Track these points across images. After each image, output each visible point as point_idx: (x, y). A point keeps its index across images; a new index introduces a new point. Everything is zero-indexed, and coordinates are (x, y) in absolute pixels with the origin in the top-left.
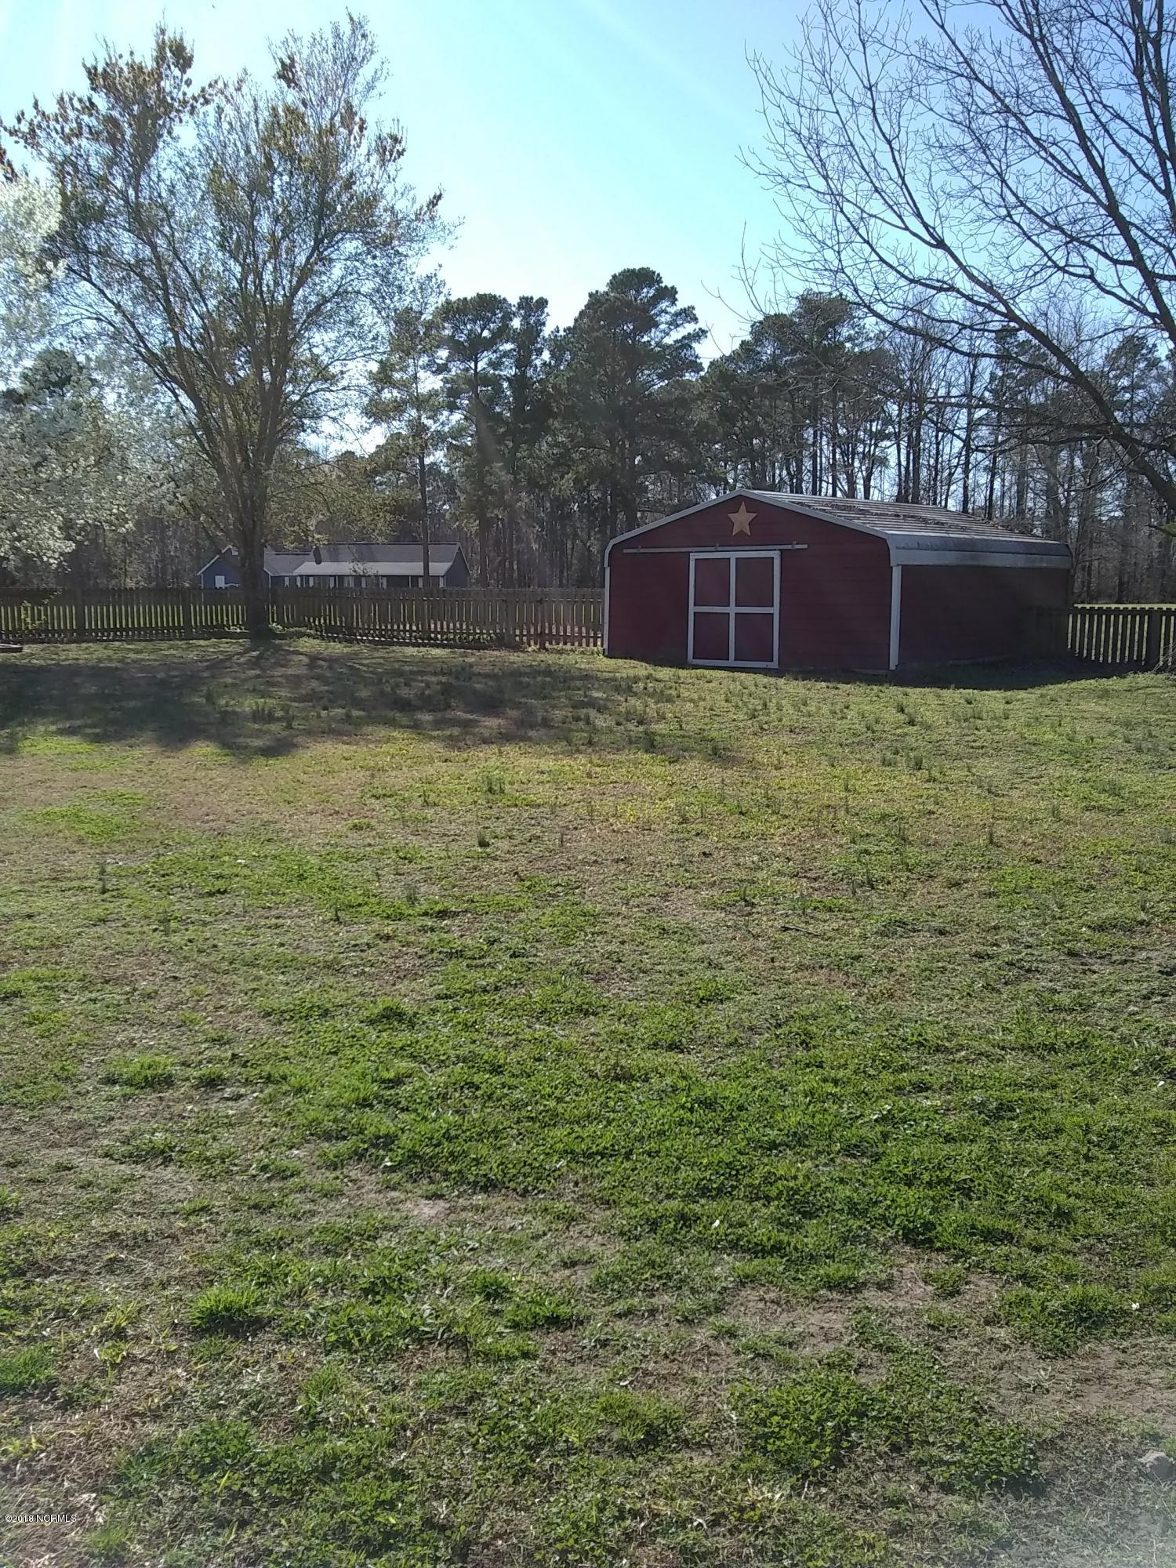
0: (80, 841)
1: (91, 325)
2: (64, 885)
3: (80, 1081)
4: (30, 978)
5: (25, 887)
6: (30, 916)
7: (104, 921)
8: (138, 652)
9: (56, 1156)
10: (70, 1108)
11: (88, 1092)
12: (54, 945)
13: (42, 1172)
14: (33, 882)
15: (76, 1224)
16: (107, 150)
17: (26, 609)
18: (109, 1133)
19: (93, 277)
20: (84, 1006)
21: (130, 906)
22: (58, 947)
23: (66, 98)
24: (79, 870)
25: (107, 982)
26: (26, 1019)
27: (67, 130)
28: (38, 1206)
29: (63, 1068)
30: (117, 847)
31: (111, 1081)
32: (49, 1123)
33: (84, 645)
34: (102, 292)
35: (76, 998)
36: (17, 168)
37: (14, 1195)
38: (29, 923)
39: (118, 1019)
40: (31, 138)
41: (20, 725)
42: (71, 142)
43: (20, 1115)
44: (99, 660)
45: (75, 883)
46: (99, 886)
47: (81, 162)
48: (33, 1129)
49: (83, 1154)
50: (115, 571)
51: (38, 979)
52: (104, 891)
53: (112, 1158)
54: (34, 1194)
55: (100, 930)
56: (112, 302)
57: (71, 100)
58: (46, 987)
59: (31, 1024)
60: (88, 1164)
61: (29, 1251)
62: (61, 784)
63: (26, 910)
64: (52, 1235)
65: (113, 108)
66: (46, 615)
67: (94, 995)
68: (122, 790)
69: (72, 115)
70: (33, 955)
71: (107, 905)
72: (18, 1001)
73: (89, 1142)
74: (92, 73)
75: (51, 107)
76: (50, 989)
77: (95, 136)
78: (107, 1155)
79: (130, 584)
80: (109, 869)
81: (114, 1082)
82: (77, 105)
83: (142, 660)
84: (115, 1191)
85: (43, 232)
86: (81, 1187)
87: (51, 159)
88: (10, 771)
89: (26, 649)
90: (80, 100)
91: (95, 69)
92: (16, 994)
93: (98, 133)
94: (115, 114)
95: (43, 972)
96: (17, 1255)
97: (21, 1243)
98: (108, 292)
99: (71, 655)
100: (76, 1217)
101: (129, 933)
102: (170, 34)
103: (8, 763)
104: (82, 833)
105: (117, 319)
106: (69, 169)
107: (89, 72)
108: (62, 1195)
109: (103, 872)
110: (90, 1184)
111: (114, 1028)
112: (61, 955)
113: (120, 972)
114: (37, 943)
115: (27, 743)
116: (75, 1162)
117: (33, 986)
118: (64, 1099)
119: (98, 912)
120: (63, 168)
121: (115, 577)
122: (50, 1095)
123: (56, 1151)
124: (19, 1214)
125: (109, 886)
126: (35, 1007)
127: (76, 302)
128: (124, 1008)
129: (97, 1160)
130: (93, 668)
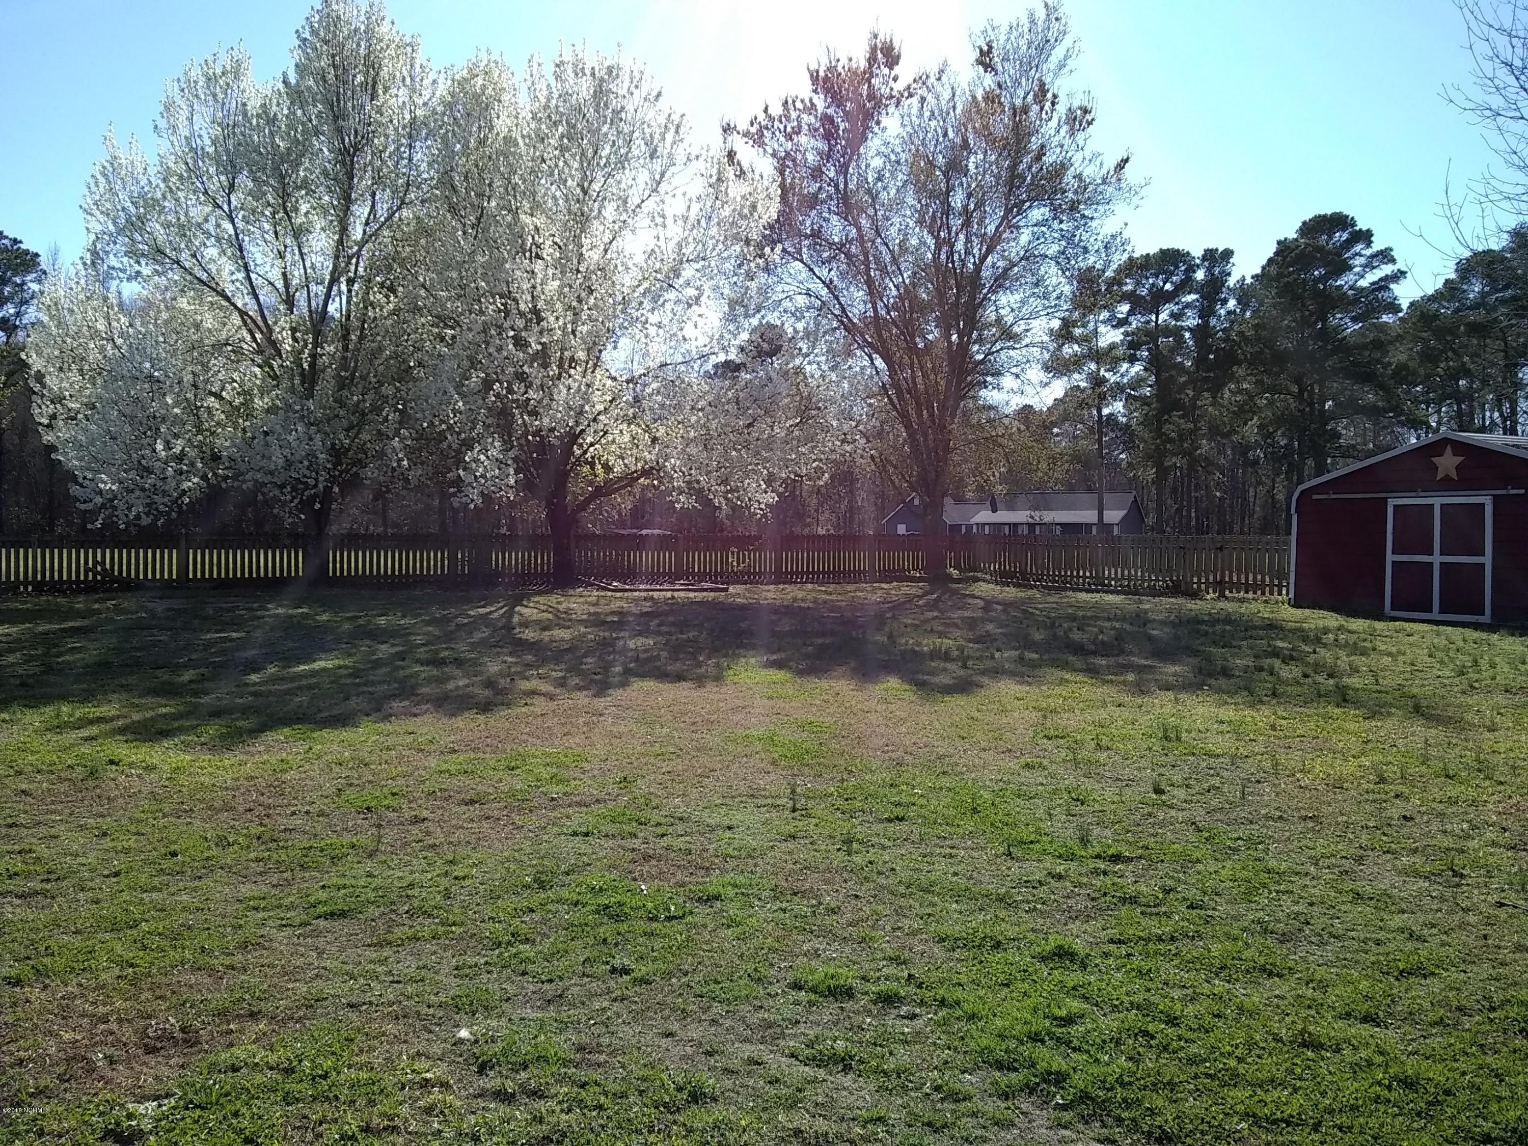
0: (774, 763)
1: (801, 300)
2: (761, 802)
3: (770, 983)
4: (729, 884)
5: (728, 801)
6: (730, 828)
7: (794, 838)
8: (826, 592)
9: (748, 1050)
10: (761, 1007)
11: (777, 994)
12: (750, 856)
13: (735, 1064)
14: (733, 797)
15: (765, 1116)
16: (822, 145)
17: (733, 553)
18: (795, 1035)
19: (805, 256)
20: (775, 914)
21: (817, 825)
22: (753, 858)
23: (790, 101)
24: (773, 789)
25: (795, 894)
26: (724, 921)
27: (789, 129)
28: (732, 1094)
29: (756, 970)
30: (806, 770)
31: (797, 986)
32: (743, 1019)
33: (781, 586)
34: (811, 270)
35: (768, 906)
36: (745, 165)
37: (711, 1081)
38: (728, 834)
39: (805, 929)
40: (758, 139)
41: (725, 657)
42: (791, 139)
43: (717, 1009)
44: (795, 599)
45: (770, 801)
46: (790, 805)
47: (799, 157)
48: (728, 1023)
49: (771, 1051)
50: (808, 520)
51: (735, 886)
52: (794, 810)
53: (797, 1059)
54: (728, 1083)
55: (791, 845)
56: (820, 278)
57: (794, 102)
58: (743, 894)
59: (729, 927)
60: (777, 1063)
61: (722, 1135)
62: (758, 711)
63: (727, 822)
64: (743, 1123)
65: (829, 107)
66: (749, 558)
67: (784, 905)
68: (811, 718)
69: (794, 115)
70: (732, 863)
71: (797, 823)
72: (718, 904)
73: (777, 1041)
74: (814, 77)
75: (776, 110)
76: (745, 896)
77: (813, 131)
78: (792, 1056)
79: (821, 531)
80: (799, 790)
81: (800, 988)
82: (799, 105)
83: (832, 601)
84: (799, 1090)
85: (763, 221)
86: (770, 1082)
87: (774, 155)
88: (717, 696)
89: (732, 589)
90: (802, 101)
91: (817, 72)
92: (717, 897)
93: (816, 130)
94: (830, 111)
95: (741, 879)
96: (712, 1137)
97: (716, 1127)
98: (816, 270)
99: (769, 595)
100: (765, 1109)
101: (816, 850)
102: (881, 37)
103: (715, 689)
104: (776, 756)
105: (824, 292)
106: (790, 164)
107: (812, 75)
108: (753, 1088)
109: (793, 792)
110: (777, 1080)
111: (801, 938)
112: (756, 865)
113: (807, 886)
114: (736, 853)
115: (731, 672)
116: (765, 1059)
117: (731, 892)
118: (756, 998)
119: (789, 829)
120: (784, 162)
121: (809, 525)
122: (744, 993)
123: (747, 1046)
124: (715, 1099)
125: (798, 806)
126: (733, 910)
127: (790, 280)
128: (810, 920)
129: (784, 1059)
130: (788, 606)
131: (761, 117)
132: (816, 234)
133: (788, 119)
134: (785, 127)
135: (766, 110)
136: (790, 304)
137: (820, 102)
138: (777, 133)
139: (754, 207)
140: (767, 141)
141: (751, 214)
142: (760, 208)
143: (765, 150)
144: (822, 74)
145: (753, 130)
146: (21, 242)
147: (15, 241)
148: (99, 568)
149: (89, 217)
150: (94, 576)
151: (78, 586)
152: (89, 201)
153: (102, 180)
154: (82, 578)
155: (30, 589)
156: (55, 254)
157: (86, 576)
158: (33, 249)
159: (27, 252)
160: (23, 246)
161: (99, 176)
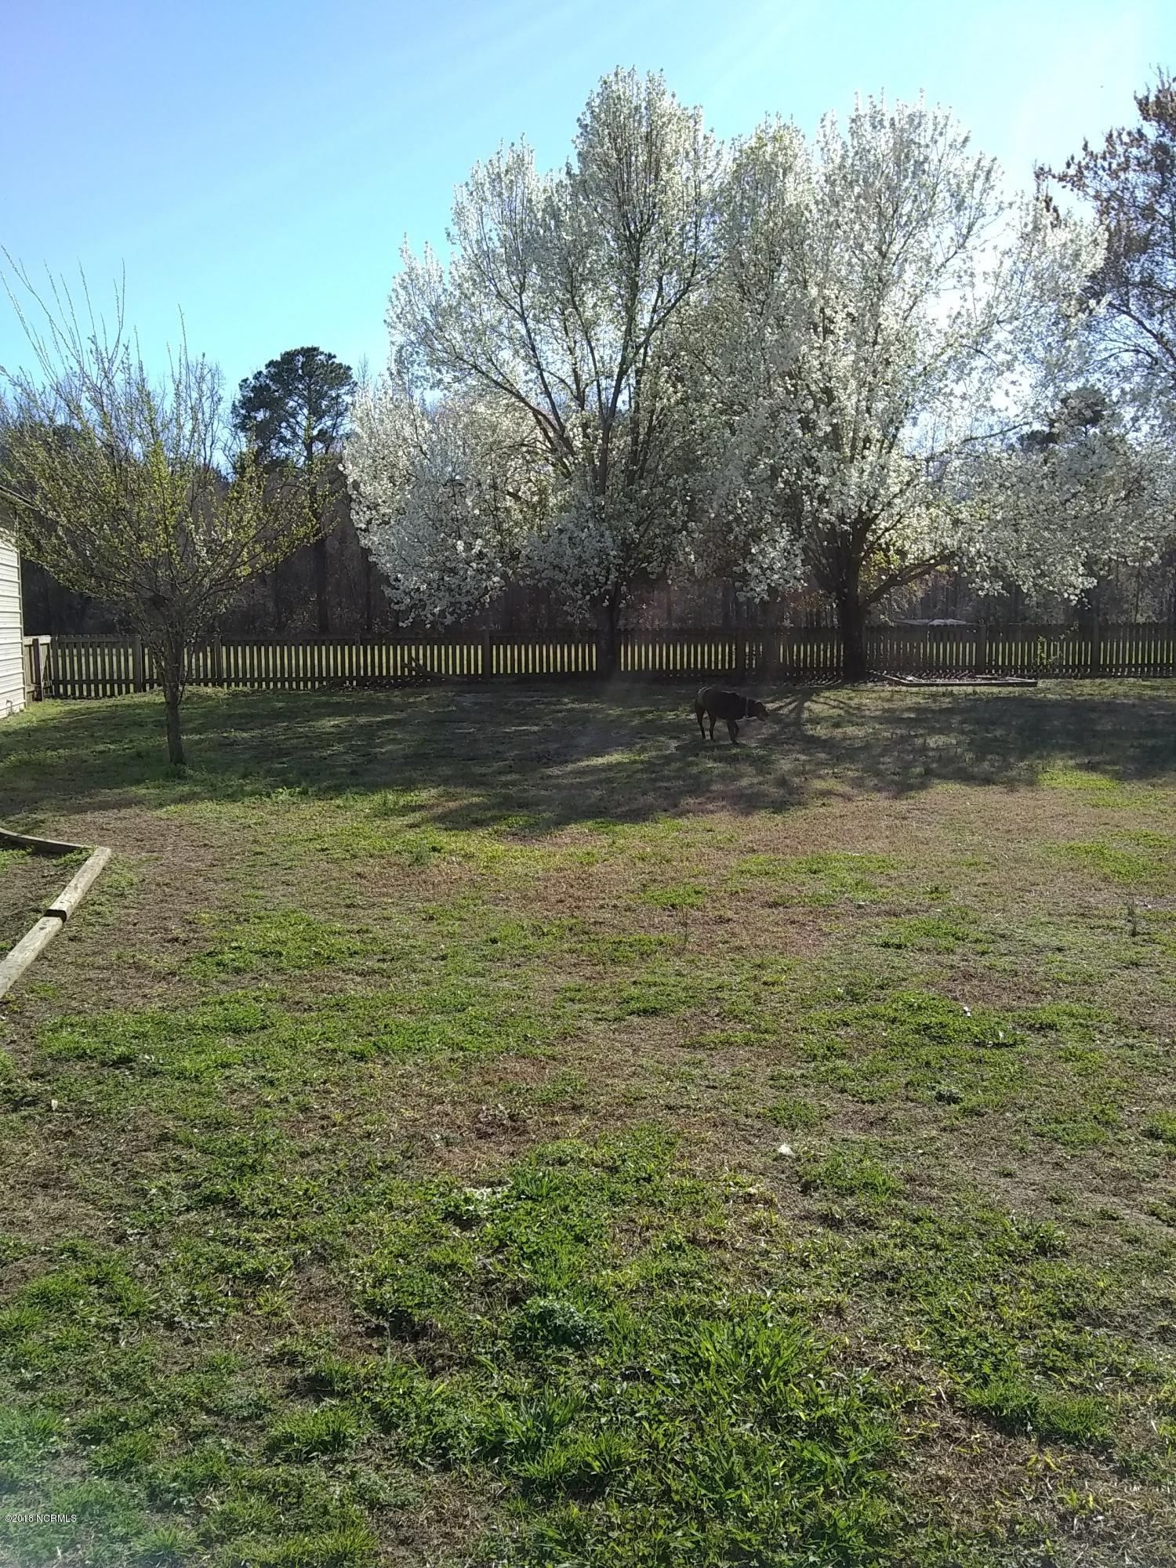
0: (1106, 879)
1: (1128, 358)
2: (1094, 922)
3: (1121, 1129)
4: (1065, 1012)
5: (1054, 919)
6: (1060, 950)
7: (1137, 965)
8: (1152, 688)
9: (1100, 1202)
10: (1112, 1155)
11: (1130, 1142)
12: (1086, 983)
13: (1086, 1216)
14: (1061, 915)
15: (1126, 1280)
16: (1154, 179)
17: (1042, 644)
18: (1154, 1191)
19: (1133, 308)
20: (1121, 1051)
21: (1163, 953)
22: (1090, 985)
23: (1115, 134)
24: (1108, 910)
25: (1143, 1029)
26: (1061, 1053)
27: (1114, 166)
28: (1085, 1250)
29: (1102, 1111)
30: (1145, 890)
31: (1153, 1135)
32: (1091, 1167)
33: (1098, 681)
34: (1141, 323)
35: (1112, 1041)
36: (1062, 212)
37: (1061, 1233)
38: (1059, 957)
39: (1157, 1071)
40: (1076, 181)
41: (1038, 758)
42: (1118, 177)
43: (1060, 1151)
44: (1115, 696)
45: (1104, 922)
46: (1129, 927)
47: (1127, 195)
48: (1074, 1168)
49: (1128, 1206)
50: (1126, 606)
51: (1071, 1015)
52: (1134, 934)
53: (1159, 1218)
54: (1080, 1237)
55: (1134, 974)
56: (1150, 331)
57: (1120, 134)
58: (1081, 1025)
59: (1067, 1060)
60: (1136, 1220)
61: (1078, 1295)
62: (1082, 820)
63: (1055, 943)
64: (1101, 1284)
65: (1163, 135)
66: (1061, 650)
67: (1130, 1041)
68: (1145, 830)
69: (1120, 149)
70: (1065, 990)
71: (1139, 949)
72: (1052, 1034)
73: (1134, 1196)
74: (1143, 105)
75: (1098, 146)
76: (1086, 1027)
77: (1143, 166)
78: (1153, 1214)
79: (1141, 620)
80: (1138, 911)
81: (1158, 1138)
82: (1126, 138)
83: (1159, 696)
84: (1165, 1255)
85: (1088, 271)
86: (1129, 1241)
87: (1097, 197)
88: (1032, 803)
89: (1041, 684)
90: (1129, 134)
91: (1147, 98)
92: (1052, 1027)
93: (1147, 163)
94: (1165, 140)
95: (1076, 1008)
96: (1066, 1296)
97: (1070, 1285)
98: (1147, 323)
99: (1086, 690)
100: (1124, 1272)
101: (1164, 981)
103: (1030, 795)
104: (1107, 871)
105: (1155, 348)
106: (1115, 204)
107: (1140, 103)
108: (1110, 1246)
109: (1131, 913)
110: (1137, 1240)
111: (1153, 1080)
112: (1093, 994)
113: (1156, 1021)
114: (1070, 978)
115: (1047, 776)
116: (1121, 1213)
117: (1068, 1022)
118: (1105, 1144)
119: (1130, 954)
120: (1107, 204)
121: (1126, 612)
122: (1091, 1137)
123: (1099, 1197)
124: (1065, 1254)
125: (1138, 929)
126: (1071, 1042)
127: (1114, 336)
128: (1164, 1060)
129: (1142, 1216)
130: (1109, 703)
131: (1080, 155)
132: (1148, 282)
133: (1113, 155)
134: (1110, 164)
135: (1085, 148)
136: (1115, 364)
137: (1151, 131)
138: (1101, 172)
139: (1077, 255)
140: (1087, 182)
141: (1074, 264)
142: (1083, 257)
143: (1086, 194)
144: (1152, 99)
145: (1072, 171)
146: (335, 357)
147: (330, 356)
148: (414, 664)
149: (393, 331)
150: (410, 672)
151: (396, 681)
152: (392, 314)
153: (402, 292)
154: (399, 673)
155: (355, 683)
156: (365, 367)
157: (403, 671)
158: (345, 363)
159: (340, 366)
160: (337, 361)
161: (400, 290)
